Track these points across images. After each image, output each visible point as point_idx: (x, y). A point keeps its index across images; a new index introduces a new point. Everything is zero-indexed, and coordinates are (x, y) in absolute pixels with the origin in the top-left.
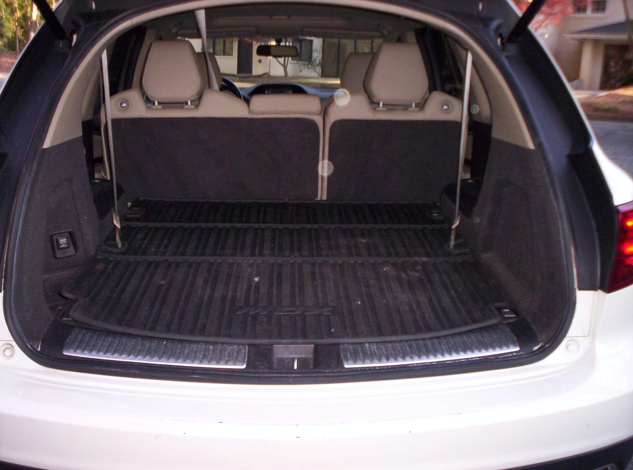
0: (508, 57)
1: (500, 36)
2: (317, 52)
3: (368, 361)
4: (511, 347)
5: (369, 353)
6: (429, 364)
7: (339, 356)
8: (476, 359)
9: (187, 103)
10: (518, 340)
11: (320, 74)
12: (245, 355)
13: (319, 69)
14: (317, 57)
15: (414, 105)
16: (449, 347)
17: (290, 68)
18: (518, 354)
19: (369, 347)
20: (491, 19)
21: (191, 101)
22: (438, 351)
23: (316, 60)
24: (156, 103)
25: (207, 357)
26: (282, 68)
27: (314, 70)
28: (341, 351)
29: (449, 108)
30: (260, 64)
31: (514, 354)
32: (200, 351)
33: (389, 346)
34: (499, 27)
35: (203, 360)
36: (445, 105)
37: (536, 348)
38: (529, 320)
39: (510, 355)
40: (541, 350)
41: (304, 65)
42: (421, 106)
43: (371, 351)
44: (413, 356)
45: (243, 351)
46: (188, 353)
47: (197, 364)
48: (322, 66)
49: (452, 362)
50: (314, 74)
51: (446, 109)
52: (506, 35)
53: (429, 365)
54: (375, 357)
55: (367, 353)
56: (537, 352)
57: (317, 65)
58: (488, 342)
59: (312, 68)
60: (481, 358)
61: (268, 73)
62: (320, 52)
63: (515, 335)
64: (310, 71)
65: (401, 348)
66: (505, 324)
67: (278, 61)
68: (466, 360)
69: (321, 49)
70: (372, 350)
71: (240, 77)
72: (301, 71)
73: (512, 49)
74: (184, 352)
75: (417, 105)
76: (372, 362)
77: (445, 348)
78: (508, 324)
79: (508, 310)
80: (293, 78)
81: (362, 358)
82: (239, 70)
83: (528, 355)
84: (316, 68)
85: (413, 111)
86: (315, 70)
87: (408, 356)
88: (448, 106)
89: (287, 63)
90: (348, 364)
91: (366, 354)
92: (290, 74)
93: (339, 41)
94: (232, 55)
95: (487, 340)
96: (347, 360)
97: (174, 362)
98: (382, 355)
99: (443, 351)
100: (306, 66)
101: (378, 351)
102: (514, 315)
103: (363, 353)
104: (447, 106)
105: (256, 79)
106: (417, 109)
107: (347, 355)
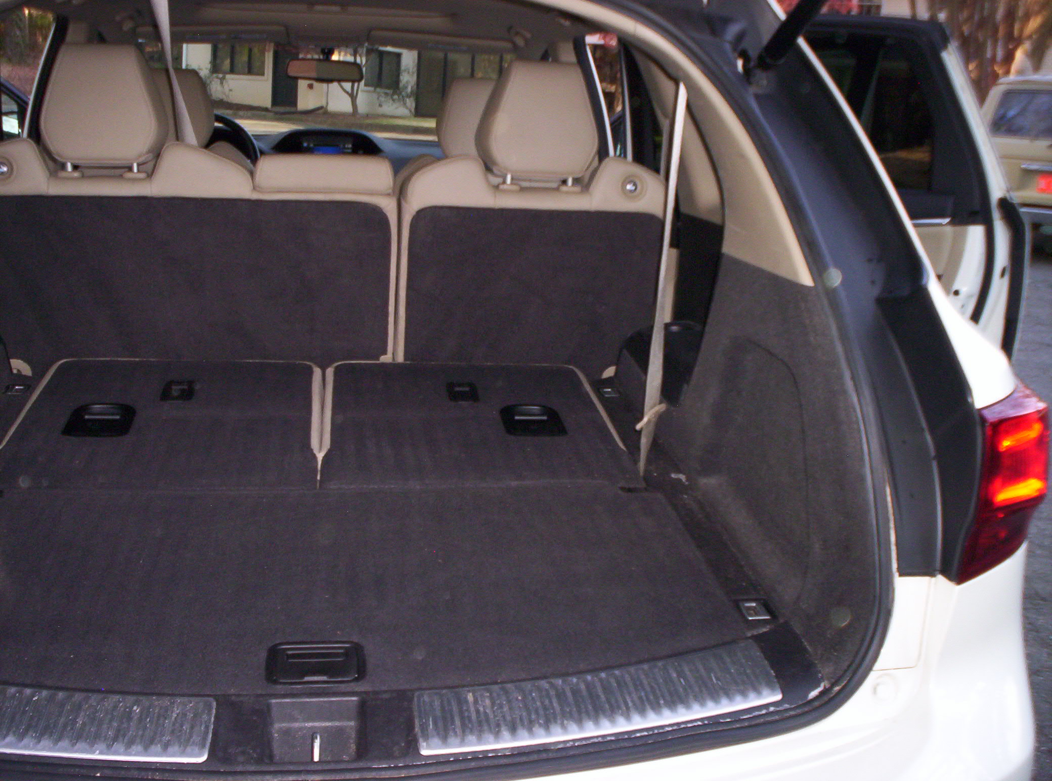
0: (757, 97)
1: (744, 55)
2: (408, 73)
3: (472, 738)
4: (766, 691)
5: (474, 716)
6: (600, 739)
7: (410, 727)
8: (696, 724)
9: (130, 169)
10: (777, 676)
11: (413, 110)
12: (207, 727)
13: (411, 103)
14: (407, 82)
15: (570, 182)
16: (640, 698)
17: (361, 99)
18: (778, 709)
19: (476, 701)
20: (726, 21)
21: (138, 165)
22: (619, 707)
23: (406, 88)
24: (69, 167)
25: (124, 736)
26: (348, 100)
27: (402, 103)
28: (416, 714)
29: (636, 189)
30: (310, 91)
31: (772, 709)
32: (111, 721)
33: (517, 699)
34: (740, 37)
35: (113, 744)
36: (630, 182)
37: (814, 694)
38: (798, 629)
39: (764, 712)
40: (825, 699)
41: (386, 94)
42: (584, 183)
43: (478, 711)
44: (565, 722)
45: (205, 717)
46: (84, 724)
47: (101, 753)
48: (416, 97)
49: (646, 733)
50: (402, 111)
51: (631, 191)
52: (754, 53)
53: (599, 743)
54: (486, 728)
55: (469, 718)
56: (816, 704)
57: (409, 96)
58: (719, 682)
59: (399, 100)
60: (706, 722)
61: (325, 106)
62: (413, 73)
63: (773, 666)
64: (395, 105)
65: (542, 703)
66: (749, 638)
67: (342, 87)
68: (675, 728)
69: (415, 69)
70: (481, 709)
71: (276, 113)
72: (380, 105)
73: (764, 81)
74: (74, 721)
75: (576, 181)
76: (480, 740)
77: (632, 701)
78: (757, 638)
79: (754, 605)
80: (367, 116)
81: (459, 731)
82: (275, 101)
83: (799, 711)
84: (406, 100)
85: (567, 193)
86: (405, 104)
87: (556, 722)
88: (635, 185)
89: (357, 90)
90: (429, 747)
91: (467, 722)
92: (362, 108)
93: (446, 55)
94: (263, 74)
95: (717, 679)
96: (426, 737)
97: (50, 750)
98: (502, 723)
99: (628, 708)
100: (389, 97)
101: (494, 712)
102: (765, 615)
103: (462, 718)
104: (632, 184)
105: (304, 117)
106: (577, 189)
107: (427, 725)
